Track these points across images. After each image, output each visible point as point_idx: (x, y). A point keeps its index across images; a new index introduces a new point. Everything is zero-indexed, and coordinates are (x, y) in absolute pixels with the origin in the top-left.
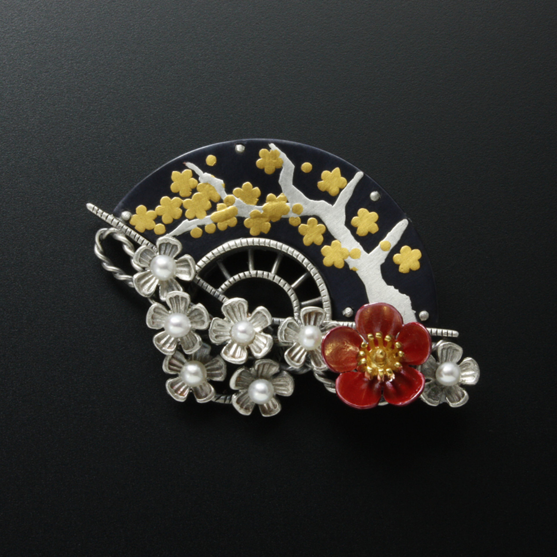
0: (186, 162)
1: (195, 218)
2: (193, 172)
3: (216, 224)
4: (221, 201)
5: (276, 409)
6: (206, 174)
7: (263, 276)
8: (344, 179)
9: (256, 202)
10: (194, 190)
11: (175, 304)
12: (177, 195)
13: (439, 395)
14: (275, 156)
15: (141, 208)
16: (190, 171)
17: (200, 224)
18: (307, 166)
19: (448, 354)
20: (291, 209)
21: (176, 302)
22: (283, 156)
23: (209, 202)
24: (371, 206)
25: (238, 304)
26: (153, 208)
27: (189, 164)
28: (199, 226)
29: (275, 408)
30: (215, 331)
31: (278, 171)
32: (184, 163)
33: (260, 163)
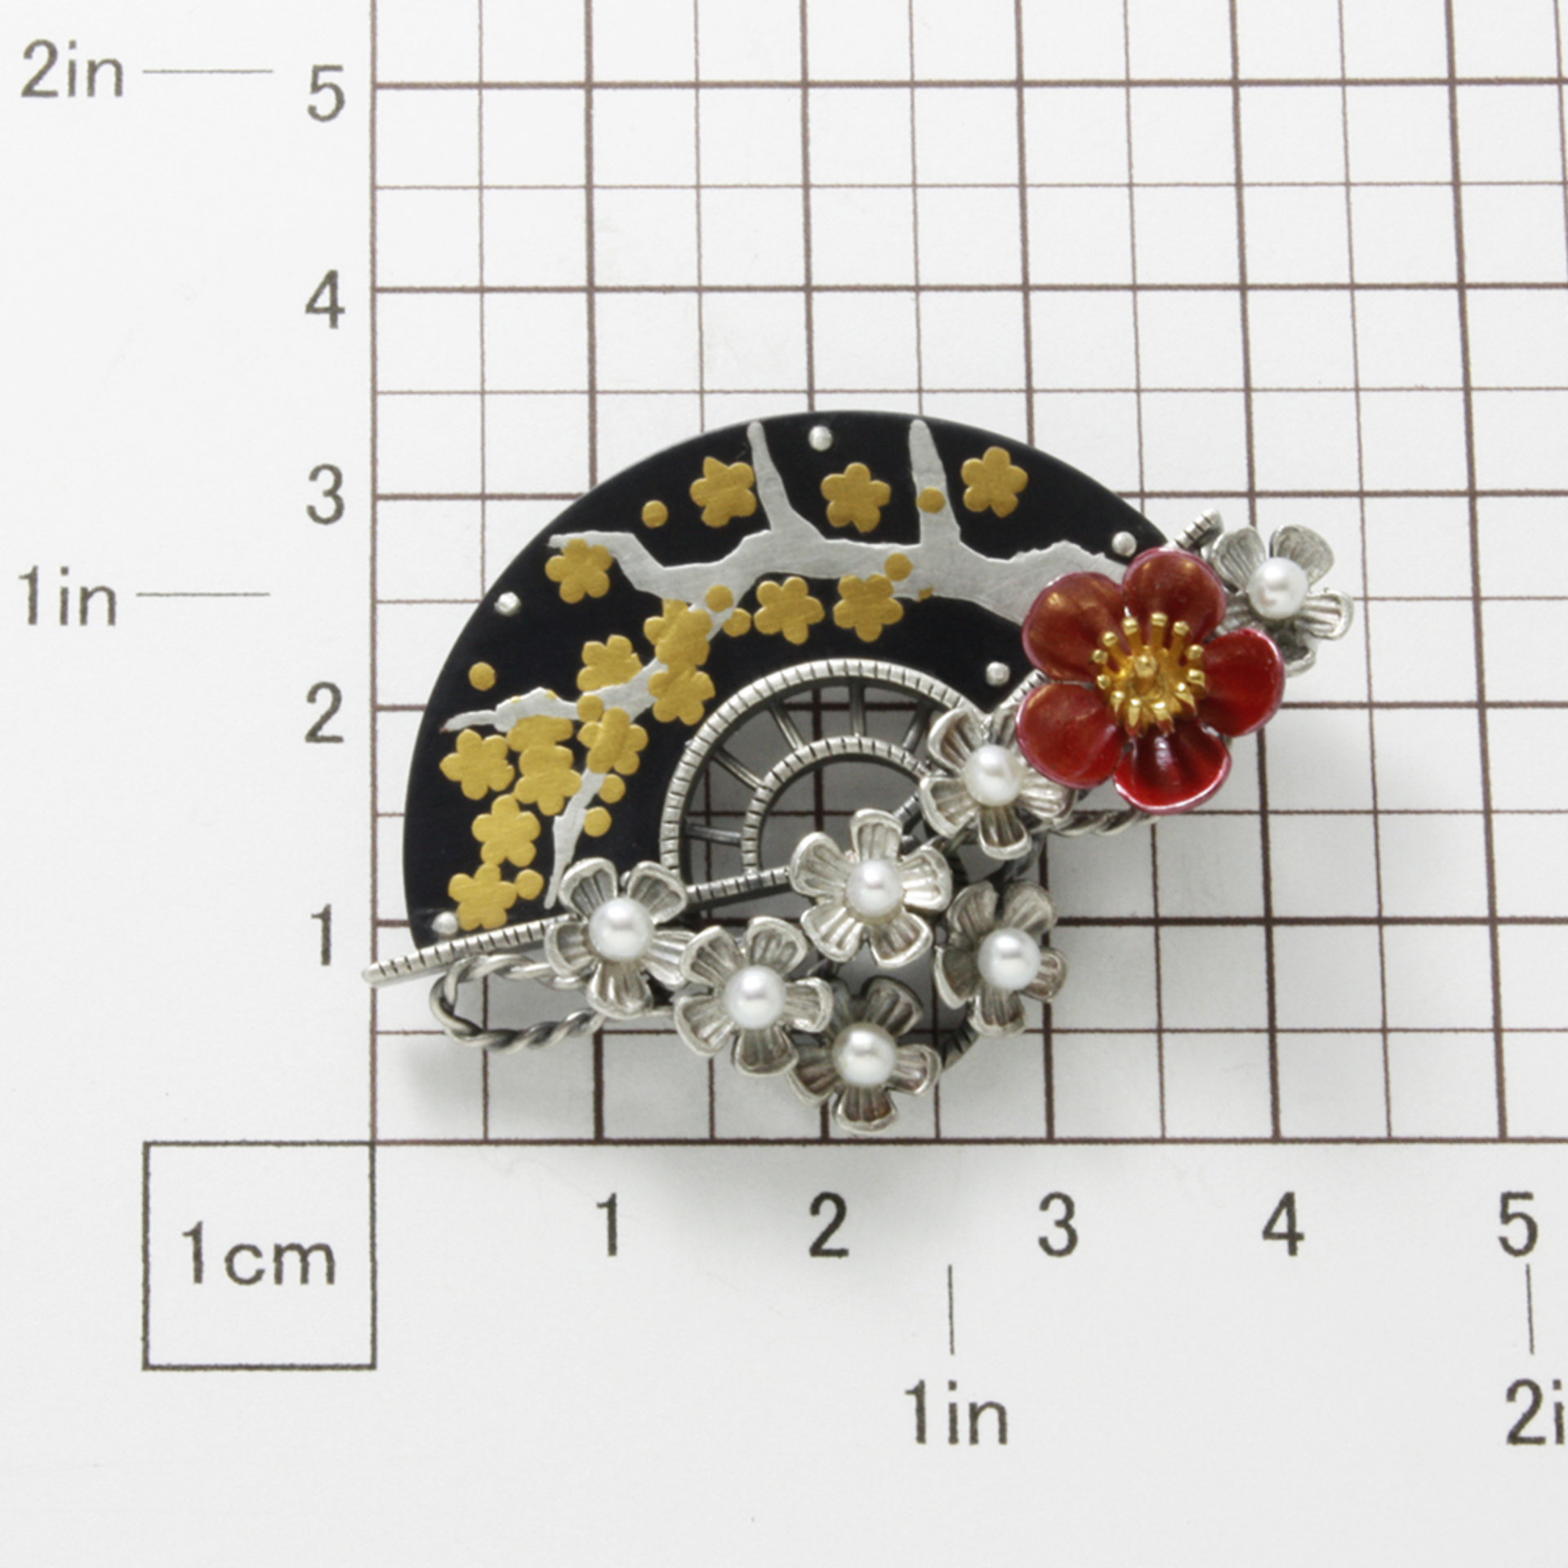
0: (444, 724)
1: (567, 800)
2: (475, 728)
3: (612, 771)
4: (577, 725)
5: (1059, 967)
6: (500, 706)
7: (792, 770)
8: (739, 466)
9: (638, 663)
10: (513, 757)
11: (710, 969)
12: (491, 795)
13: (1298, 643)
14: (581, 550)
15: (459, 884)
16: (468, 731)
17: (588, 799)
18: (654, 511)
19: (1237, 559)
20: (709, 611)
21: (706, 963)
22: (592, 537)
23: (561, 749)
24: (834, 460)
25: (812, 854)
26: (480, 862)
27: (453, 724)
28: (589, 806)
29: (1055, 965)
30: (825, 938)
31: (615, 571)
32: (442, 730)
33: (570, 593)
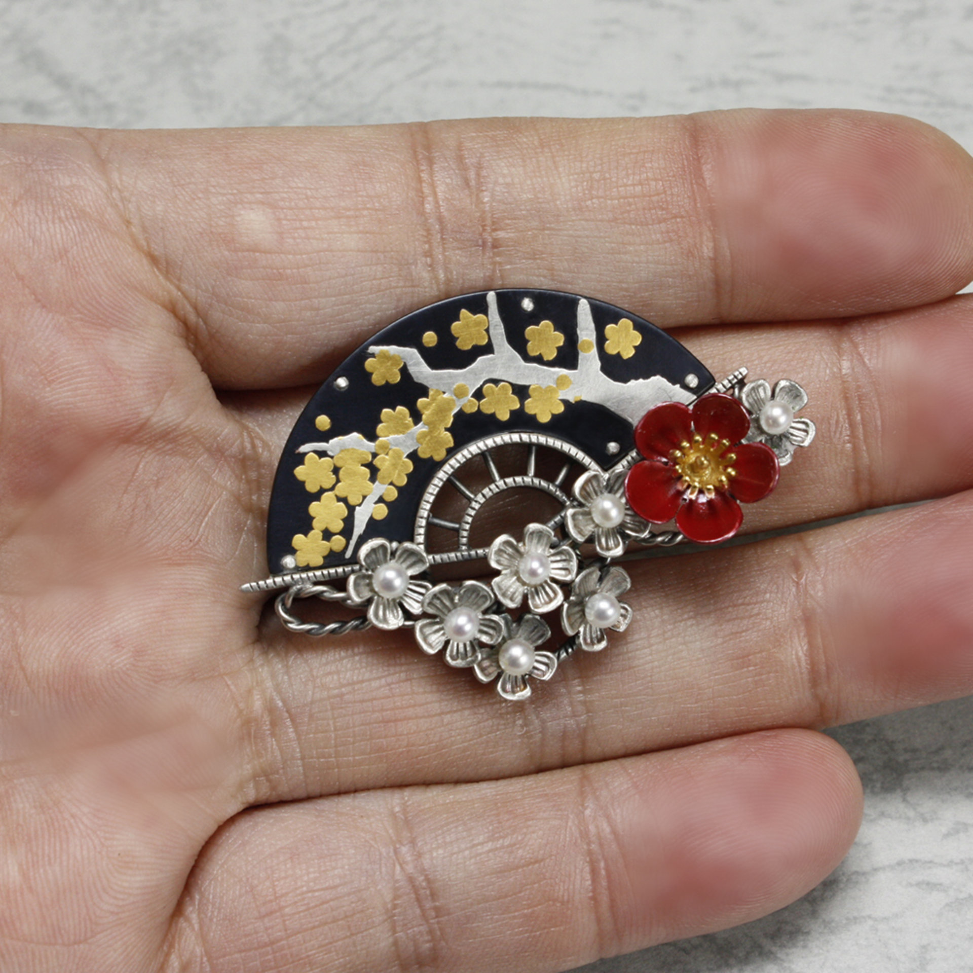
0: (298, 449)
1: (364, 497)
2: (315, 452)
3: (391, 484)
4: (375, 455)
6: (331, 441)
8: (481, 316)
9: (412, 424)
10: (336, 470)
12: (322, 491)
14: (386, 357)
15: (298, 540)
16: (312, 454)
17: (376, 498)
18: (430, 338)
19: (756, 398)
20: (454, 398)
22: (393, 349)
23: (363, 468)
24: (534, 318)
25: (503, 545)
26: (312, 529)
27: (303, 449)
28: (376, 503)
30: (504, 594)
31: (404, 371)
32: (297, 452)
33: (377, 379)
